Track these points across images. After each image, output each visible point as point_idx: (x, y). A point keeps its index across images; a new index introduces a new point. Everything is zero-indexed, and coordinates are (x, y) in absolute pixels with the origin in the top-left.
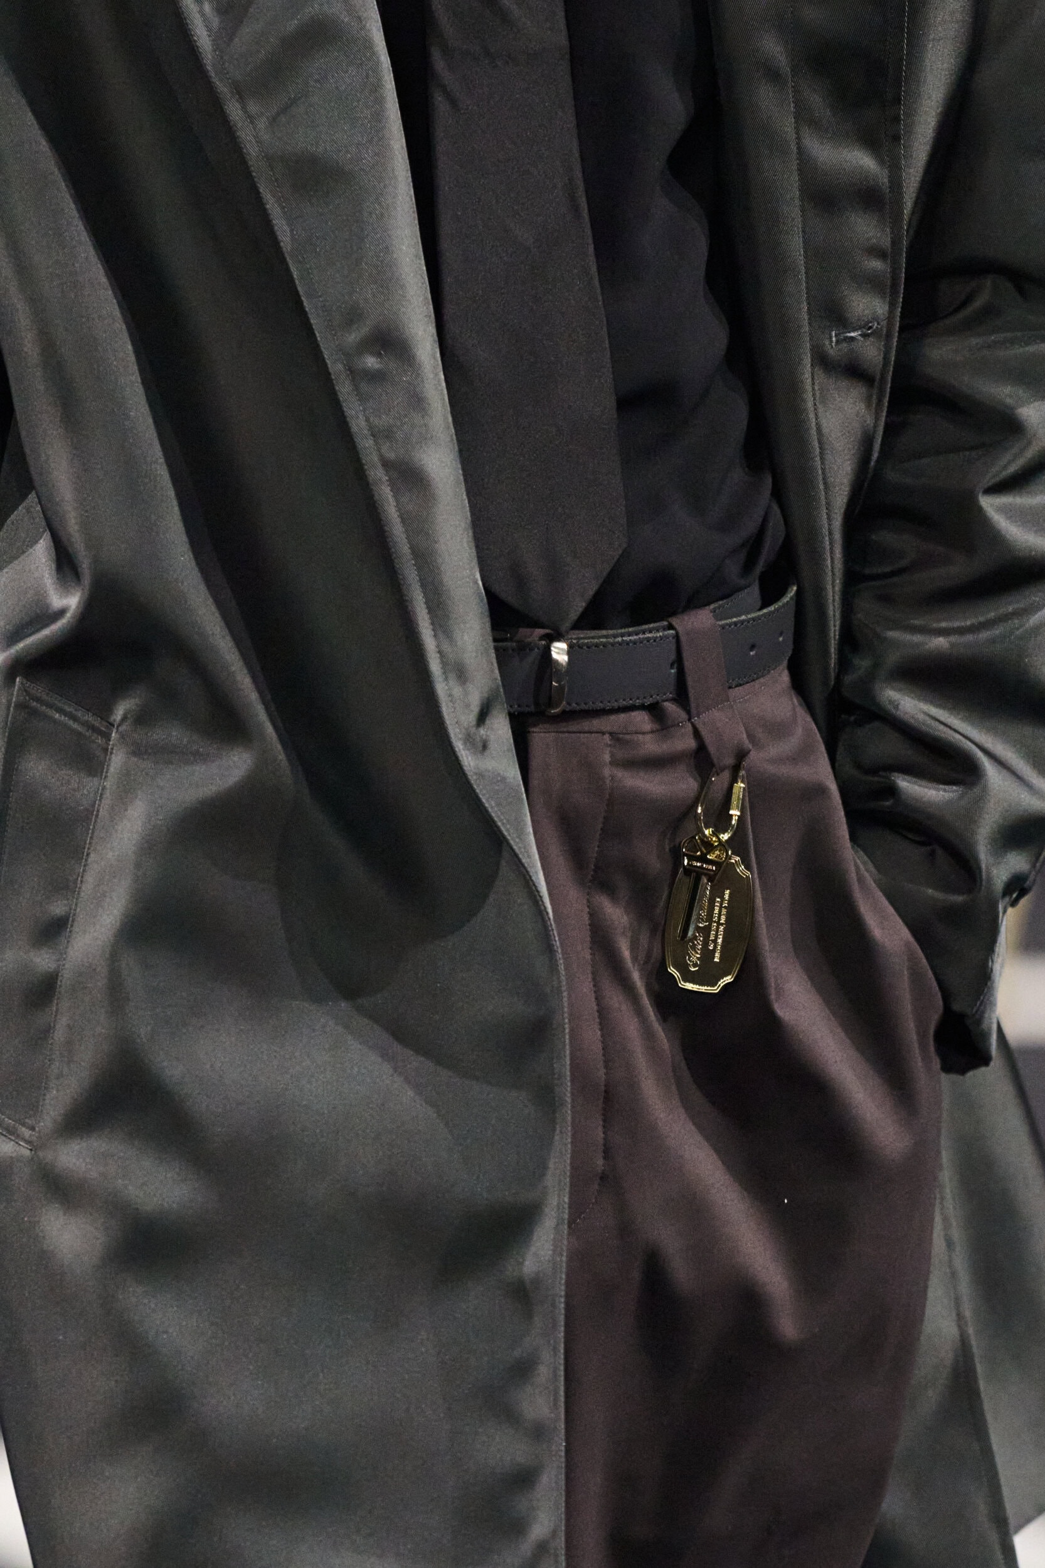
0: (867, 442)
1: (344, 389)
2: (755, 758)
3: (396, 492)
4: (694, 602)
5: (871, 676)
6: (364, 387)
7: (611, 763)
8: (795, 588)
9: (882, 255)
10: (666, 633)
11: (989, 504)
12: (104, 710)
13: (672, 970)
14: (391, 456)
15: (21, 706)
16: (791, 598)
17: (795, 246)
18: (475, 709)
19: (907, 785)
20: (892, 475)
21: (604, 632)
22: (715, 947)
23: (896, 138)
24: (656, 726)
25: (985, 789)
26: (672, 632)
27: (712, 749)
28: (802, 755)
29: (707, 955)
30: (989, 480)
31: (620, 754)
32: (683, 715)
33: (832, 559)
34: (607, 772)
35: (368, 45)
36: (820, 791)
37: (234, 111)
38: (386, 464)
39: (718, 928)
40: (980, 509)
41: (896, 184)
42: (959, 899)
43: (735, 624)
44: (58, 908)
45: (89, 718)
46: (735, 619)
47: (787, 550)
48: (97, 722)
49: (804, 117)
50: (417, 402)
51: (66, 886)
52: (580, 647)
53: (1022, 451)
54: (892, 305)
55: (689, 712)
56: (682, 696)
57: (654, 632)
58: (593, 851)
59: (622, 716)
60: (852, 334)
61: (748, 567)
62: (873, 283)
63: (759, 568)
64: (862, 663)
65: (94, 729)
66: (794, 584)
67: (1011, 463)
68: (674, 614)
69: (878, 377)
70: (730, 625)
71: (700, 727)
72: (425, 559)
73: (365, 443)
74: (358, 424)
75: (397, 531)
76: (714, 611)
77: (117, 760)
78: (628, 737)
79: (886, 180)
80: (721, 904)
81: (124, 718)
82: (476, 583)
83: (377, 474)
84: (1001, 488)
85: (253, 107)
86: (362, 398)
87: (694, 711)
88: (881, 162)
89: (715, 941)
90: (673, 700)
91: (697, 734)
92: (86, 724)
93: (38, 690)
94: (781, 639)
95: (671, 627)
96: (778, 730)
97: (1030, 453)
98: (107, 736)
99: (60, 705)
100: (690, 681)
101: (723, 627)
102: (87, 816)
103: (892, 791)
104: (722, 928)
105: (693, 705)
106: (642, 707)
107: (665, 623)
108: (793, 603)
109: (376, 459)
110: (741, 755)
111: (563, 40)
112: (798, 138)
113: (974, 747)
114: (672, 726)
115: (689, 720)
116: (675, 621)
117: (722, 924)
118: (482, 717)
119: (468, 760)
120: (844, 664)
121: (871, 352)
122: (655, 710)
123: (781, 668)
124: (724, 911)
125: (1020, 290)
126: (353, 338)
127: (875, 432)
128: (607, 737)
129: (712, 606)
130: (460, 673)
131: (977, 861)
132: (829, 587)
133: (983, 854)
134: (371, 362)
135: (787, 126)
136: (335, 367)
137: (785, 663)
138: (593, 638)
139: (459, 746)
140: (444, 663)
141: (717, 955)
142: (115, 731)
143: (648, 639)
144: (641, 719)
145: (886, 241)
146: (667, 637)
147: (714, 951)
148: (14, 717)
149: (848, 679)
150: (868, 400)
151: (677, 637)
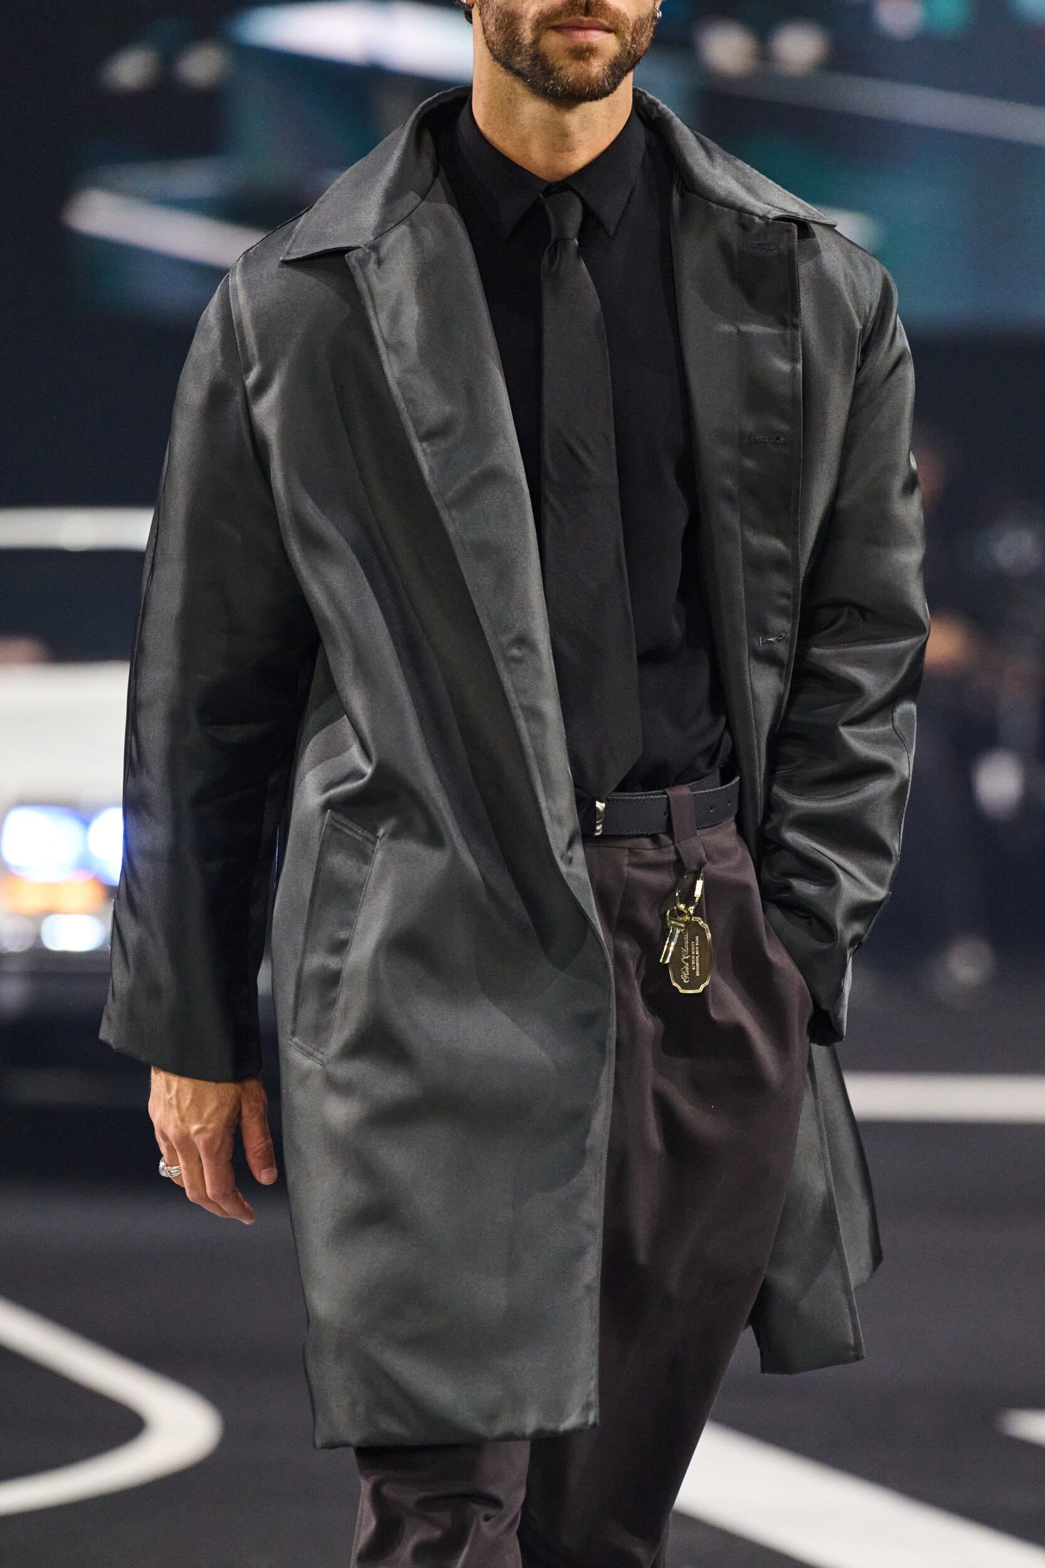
0: (780, 698)
1: (501, 666)
2: (709, 867)
3: (527, 721)
4: (679, 781)
5: (780, 826)
6: (513, 666)
7: (628, 865)
8: (738, 778)
9: (788, 596)
10: (662, 796)
11: (845, 732)
12: (374, 831)
13: (675, 984)
14: (525, 703)
15: (330, 826)
16: (736, 782)
17: (740, 589)
18: (567, 840)
19: (796, 883)
20: (793, 717)
21: (627, 794)
22: (696, 968)
23: (796, 533)
24: (657, 846)
25: (839, 889)
26: (665, 796)
27: (685, 861)
28: (740, 867)
29: (692, 973)
30: (844, 719)
31: (635, 860)
32: (671, 842)
33: (760, 763)
34: (626, 869)
35: (517, 481)
36: (746, 888)
37: (445, 516)
38: (522, 707)
39: (695, 957)
40: (840, 734)
41: (796, 560)
42: (826, 947)
43: (702, 794)
44: (343, 935)
45: (365, 833)
46: (702, 792)
47: (734, 755)
48: (370, 836)
49: (746, 521)
50: (539, 673)
51: (349, 924)
52: (613, 800)
53: (863, 703)
54: (793, 625)
55: (673, 840)
56: (670, 831)
57: (656, 796)
58: (616, 911)
59: (635, 840)
60: (772, 639)
61: (710, 764)
62: (783, 612)
63: (718, 763)
64: (776, 818)
65: (369, 840)
66: (738, 776)
67: (856, 710)
68: (668, 786)
69: (786, 663)
70: (699, 794)
71: (679, 848)
72: (541, 759)
73: (512, 696)
74: (508, 685)
75: (527, 741)
76: (689, 787)
77: (379, 856)
78: (638, 851)
79: (790, 555)
80: (695, 944)
81: (383, 835)
82: (568, 772)
83: (518, 712)
84: (849, 723)
85: (454, 513)
86: (511, 672)
87: (676, 840)
88: (787, 545)
89: (695, 965)
90: (664, 833)
91: (677, 852)
92: (364, 837)
93: (339, 817)
94: (729, 804)
95: (665, 793)
96: (726, 854)
97: (866, 706)
98: (374, 843)
99: (350, 826)
100: (675, 823)
101: (695, 795)
102: (360, 886)
103: (789, 888)
104: (697, 957)
105: (676, 836)
106: (647, 836)
107: (662, 791)
108: (738, 785)
109: (517, 704)
110: (701, 865)
111: (616, 481)
112: (742, 532)
113: (834, 864)
114: (665, 847)
115: (673, 844)
116: (667, 791)
117: (697, 955)
118: (570, 845)
119: (563, 868)
120: (766, 819)
121: (782, 650)
122: (654, 838)
123: (730, 820)
124: (697, 948)
125: (863, 617)
126: (505, 640)
127: (784, 693)
128: (627, 851)
129: (690, 784)
130: (559, 821)
131: (835, 926)
132: (758, 778)
133: (839, 925)
134: (515, 652)
135: (737, 526)
136: (496, 653)
137: (733, 818)
138: (620, 796)
139: (558, 859)
140: (551, 815)
141: (698, 972)
142: (378, 840)
143: (651, 799)
144: (646, 842)
145: (789, 589)
146: (662, 798)
147: (695, 970)
148: (325, 831)
149: (768, 826)
150: (780, 675)
151: (668, 799)
